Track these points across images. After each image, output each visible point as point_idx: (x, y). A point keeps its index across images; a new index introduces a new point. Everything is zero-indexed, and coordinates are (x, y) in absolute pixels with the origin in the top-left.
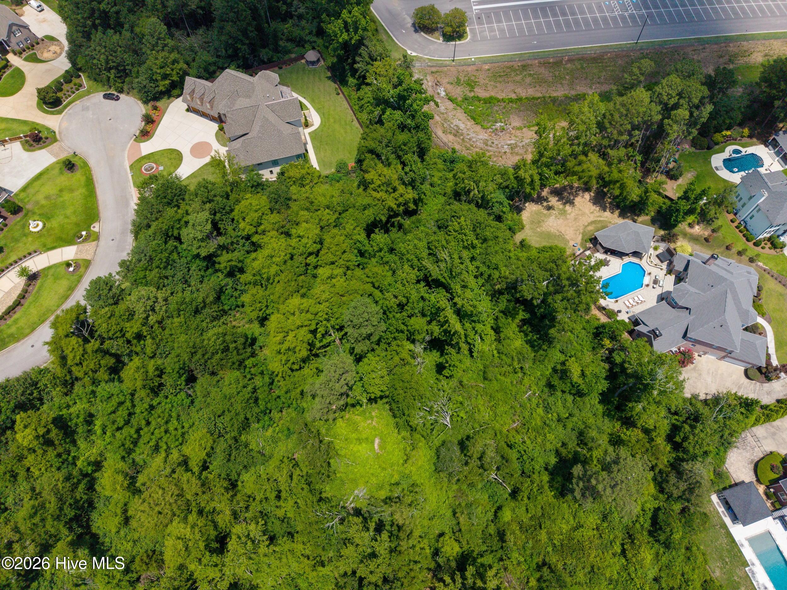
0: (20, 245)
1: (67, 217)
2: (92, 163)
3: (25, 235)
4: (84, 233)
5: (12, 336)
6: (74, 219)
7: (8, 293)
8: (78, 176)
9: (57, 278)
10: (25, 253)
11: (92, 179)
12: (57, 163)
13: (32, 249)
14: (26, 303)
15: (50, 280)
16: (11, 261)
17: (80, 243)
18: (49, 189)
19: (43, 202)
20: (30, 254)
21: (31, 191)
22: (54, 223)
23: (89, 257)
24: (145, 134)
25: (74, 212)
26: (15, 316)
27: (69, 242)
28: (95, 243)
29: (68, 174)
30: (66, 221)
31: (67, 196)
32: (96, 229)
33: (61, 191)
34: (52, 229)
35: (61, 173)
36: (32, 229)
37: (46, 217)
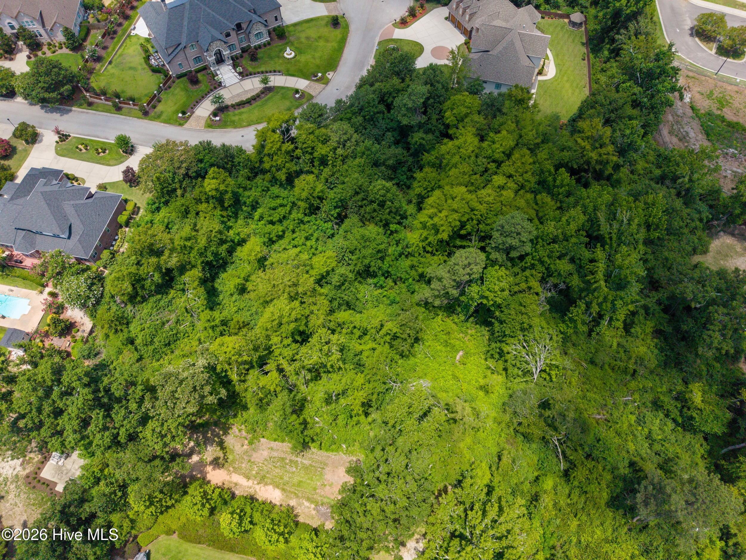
0: (272, 62)
1: (314, 58)
2: (352, 28)
3: (278, 57)
4: (320, 75)
5: (233, 122)
6: (318, 61)
7: (246, 92)
8: (337, 33)
9: (284, 97)
10: (272, 69)
11: (346, 39)
12: (327, 17)
13: (278, 68)
14: (255, 104)
15: (278, 97)
16: (260, 70)
17: (314, 80)
18: (312, 33)
19: (303, 40)
20: (275, 71)
21: (299, 28)
22: (303, 58)
23: (313, 94)
24: (404, 23)
25: (321, 57)
26: (243, 110)
27: (305, 76)
28: (323, 86)
29: (330, 28)
30: (312, 60)
31: (321, 43)
32: (329, 77)
33: (320, 37)
34: (299, 61)
35: (326, 25)
36: (285, 55)
37: (299, 51)
